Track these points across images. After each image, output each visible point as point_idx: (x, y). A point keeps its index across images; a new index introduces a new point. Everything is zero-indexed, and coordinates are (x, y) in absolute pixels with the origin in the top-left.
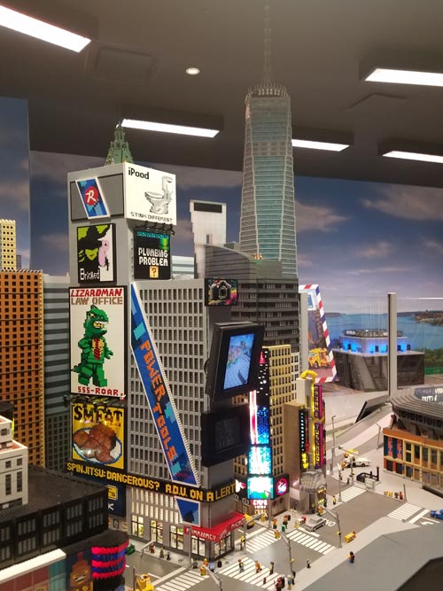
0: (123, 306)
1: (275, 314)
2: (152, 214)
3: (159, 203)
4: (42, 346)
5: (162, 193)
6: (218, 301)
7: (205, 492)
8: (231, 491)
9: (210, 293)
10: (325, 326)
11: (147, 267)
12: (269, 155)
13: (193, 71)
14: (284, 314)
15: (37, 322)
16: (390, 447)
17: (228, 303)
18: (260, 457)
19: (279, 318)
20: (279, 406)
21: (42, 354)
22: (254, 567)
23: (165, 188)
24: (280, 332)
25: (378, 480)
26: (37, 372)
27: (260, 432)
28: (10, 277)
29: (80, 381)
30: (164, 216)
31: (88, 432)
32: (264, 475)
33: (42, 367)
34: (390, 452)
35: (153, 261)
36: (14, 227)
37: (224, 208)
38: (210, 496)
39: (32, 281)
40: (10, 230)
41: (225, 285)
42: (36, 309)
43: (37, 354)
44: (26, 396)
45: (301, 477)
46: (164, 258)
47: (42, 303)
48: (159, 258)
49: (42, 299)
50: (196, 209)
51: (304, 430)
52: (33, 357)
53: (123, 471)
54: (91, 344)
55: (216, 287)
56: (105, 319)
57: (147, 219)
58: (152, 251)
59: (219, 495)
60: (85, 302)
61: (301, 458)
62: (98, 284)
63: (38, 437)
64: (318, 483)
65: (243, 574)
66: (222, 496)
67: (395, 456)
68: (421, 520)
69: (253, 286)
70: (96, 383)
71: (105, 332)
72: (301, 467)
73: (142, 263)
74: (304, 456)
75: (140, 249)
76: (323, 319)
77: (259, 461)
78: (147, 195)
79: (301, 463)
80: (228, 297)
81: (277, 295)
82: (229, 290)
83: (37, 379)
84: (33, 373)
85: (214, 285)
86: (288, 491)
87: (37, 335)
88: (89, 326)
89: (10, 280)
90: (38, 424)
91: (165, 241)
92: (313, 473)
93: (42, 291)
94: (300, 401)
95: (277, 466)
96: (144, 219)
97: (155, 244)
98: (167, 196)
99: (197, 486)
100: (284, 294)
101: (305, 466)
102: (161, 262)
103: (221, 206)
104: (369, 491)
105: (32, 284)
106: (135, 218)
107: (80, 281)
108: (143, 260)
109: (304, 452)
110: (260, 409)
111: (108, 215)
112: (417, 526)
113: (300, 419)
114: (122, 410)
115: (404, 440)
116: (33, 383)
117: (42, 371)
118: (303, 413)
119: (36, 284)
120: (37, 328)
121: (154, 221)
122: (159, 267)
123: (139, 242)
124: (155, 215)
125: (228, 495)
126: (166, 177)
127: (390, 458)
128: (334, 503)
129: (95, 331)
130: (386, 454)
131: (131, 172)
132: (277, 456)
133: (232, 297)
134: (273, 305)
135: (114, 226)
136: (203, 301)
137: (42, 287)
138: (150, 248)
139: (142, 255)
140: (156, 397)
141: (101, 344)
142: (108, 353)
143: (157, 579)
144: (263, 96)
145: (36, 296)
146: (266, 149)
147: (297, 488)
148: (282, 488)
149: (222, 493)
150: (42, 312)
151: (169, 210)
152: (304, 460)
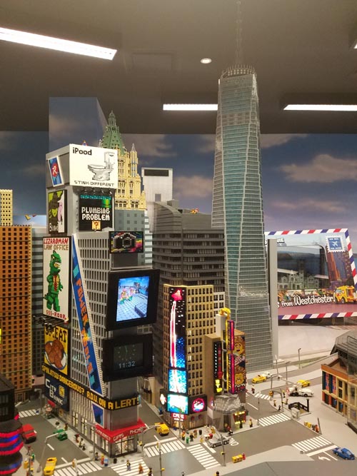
0: (68, 251)
1: (197, 259)
2: (94, 181)
3: (101, 173)
4: (31, 278)
5: (105, 165)
6: (120, 250)
7: (107, 401)
8: (132, 403)
9: (113, 243)
10: (353, 266)
11: (90, 222)
12: (235, 124)
13: (206, 61)
14: (207, 259)
15: (26, 261)
16: (328, 382)
17: (132, 251)
18: (177, 379)
19: (201, 262)
20: (199, 337)
21: (31, 284)
22: (138, 470)
23: (107, 160)
24: (202, 275)
25: (308, 411)
26: (26, 298)
27: (178, 358)
28: (7, 230)
29: (48, 306)
30: (106, 182)
31: (51, 344)
32: (181, 394)
33: (30, 294)
34: (327, 387)
35: (96, 217)
36: (11, 195)
37: (171, 172)
38: (111, 405)
39: (24, 232)
40: (8, 197)
41: (129, 236)
42: (26, 252)
43: (26, 284)
44: (18, 314)
45: (215, 399)
46: (106, 214)
47: (31, 248)
48: (101, 215)
49: (31, 245)
50: (146, 174)
51: (217, 359)
52: (24, 287)
53: (68, 377)
54: (52, 279)
55: (119, 239)
56: (60, 262)
57: (90, 185)
58: (95, 209)
59: (119, 405)
60: (50, 247)
61: (215, 382)
62: (57, 235)
63: (26, 344)
64: (229, 407)
65: (129, 472)
66: (122, 406)
67: (331, 392)
68: (322, 454)
69: (178, 236)
70: (55, 309)
71: (59, 271)
72: (215, 391)
73: (85, 219)
74: (218, 382)
75: (83, 208)
76: (352, 260)
77: (177, 381)
78: (89, 167)
79: (215, 387)
80: (133, 246)
81: (199, 243)
82: (133, 240)
83: (26, 303)
84: (23, 298)
85: (117, 237)
86: (205, 409)
87: (26, 270)
88: (52, 265)
89: (7, 232)
90: (26, 335)
91: (107, 201)
92: (225, 397)
93: (31, 239)
94: (218, 334)
95: (195, 388)
96: (87, 185)
97: (99, 204)
98: (109, 167)
99: (103, 396)
100: (208, 243)
101: (219, 390)
102: (103, 217)
103: (168, 171)
104: (293, 421)
105: (24, 234)
106: (78, 185)
107: (50, 233)
108: (85, 216)
109: (217, 378)
110: (178, 338)
111: (63, 183)
112: (312, 460)
113: (215, 350)
114: (67, 331)
115: (337, 377)
116: (23, 305)
117: (31, 297)
118: (217, 344)
119: (26, 234)
120: (26, 266)
121: (97, 186)
122: (101, 221)
123: (82, 203)
124: (97, 182)
125: (129, 406)
126: (109, 153)
127: (327, 392)
128: (251, 426)
129: (55, 270)
130: (324, 388)
131: (75, 151)
132: (196, 379)
133: (137, 246)
134: (195, 251)
135: (66, 191)
136: (107, 249)
137: (31, 236)
138: (93, 207)
139: (84, 213)
140: (83, 322)
141: (57, 280)
142: (61, 287)
143: (65, 463)
144: (230, 76)
145: (26, 243)
146: (233, 119)
147: (211, 408)
148: (199, 406)
149: (122, 404)
150: (31, 254)
151: (111, 177)
152: (218, 385)
